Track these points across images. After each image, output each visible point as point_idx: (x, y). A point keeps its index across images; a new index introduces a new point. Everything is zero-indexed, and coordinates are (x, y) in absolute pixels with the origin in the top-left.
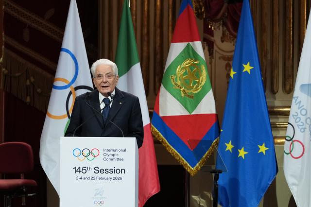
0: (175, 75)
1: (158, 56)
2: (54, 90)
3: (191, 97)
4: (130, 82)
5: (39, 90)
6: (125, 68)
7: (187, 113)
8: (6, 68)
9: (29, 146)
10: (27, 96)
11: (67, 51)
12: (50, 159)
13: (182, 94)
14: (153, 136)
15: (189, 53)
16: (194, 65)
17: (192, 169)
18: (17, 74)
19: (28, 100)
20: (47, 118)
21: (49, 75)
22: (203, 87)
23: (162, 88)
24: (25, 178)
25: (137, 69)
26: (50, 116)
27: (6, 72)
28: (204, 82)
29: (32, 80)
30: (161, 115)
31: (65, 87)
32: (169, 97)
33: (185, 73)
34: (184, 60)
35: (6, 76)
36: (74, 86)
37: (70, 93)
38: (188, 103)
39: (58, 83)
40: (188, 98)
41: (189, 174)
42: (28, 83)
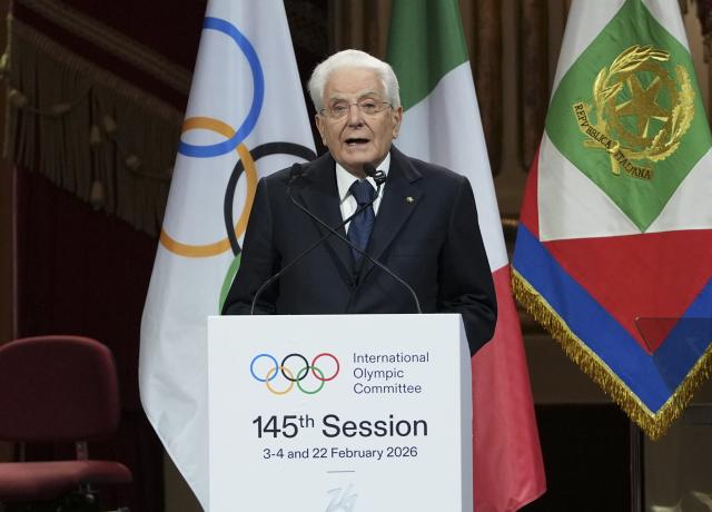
0: (591, 100)
1: (532, 40)
2: (182, 159)
3: (645, 174)
4: (437, 129)
5: (132, 161)
7: (629, 229)
8: (21, 89)
9: (104, 348)
10: (93, 179)
11: (226, 27)
12: (173, 392)
13: (615, 166)
14: (519, 308)
15: (634, 28)
16: (652, 67)
17: (651, 416)
18: (60, 109)
19: (97, 193)
20: (162, 254)
23: (548, 148)
24: (92, 456)
25: (460, 82)
26: (171, 246)
27: (22, 100)
28: (685, 125)
29: (110, 125)
30: (544, 237)
31: (220, 150)
32: (571, 174)
33: (624, 95)
35: (20, 113)
36: (250, 143)
37: (239, 169)
38: (635, 194)
39: (196, 137)
40: (633, 181)
41: (642, 433)
42: (96, 136)
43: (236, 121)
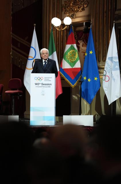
0: (68, 55)
1: (62, 52)
2: (28, 60)
3: (72, 62)
4: (53, 57)
5: (23, 63)
6: (52, 53)
7: (71, 68)
8: (12, 56)
9: (20, 80)
10: (19, 65)
11: (33, 48)
12: (27, 83)
13: (70, 61)
14: (60, 75)
15: (72, 48)
16: (74, 52)
17: (73, 86)
18: (16, 58)
19: (20, 66)
20: (26, 69)
21: (26, 59)
22: (76, 59)
23: (63, 59)
24: (19, 90)
25: (55, 53)
26: (27, 69)
27: (13, 57)
28: (77, 57)
29: (21, 60)
30: (63, 68)
31: (32, 59)
32: (65, 62)
33: (71, 54)
34: (70, 50)
35: (12, 58)
36: (35, 59)
37: (34, 61)
38: (72, 64)
40: (72, 63)
41: (72, 87)
42: (20, 61)
43: (33, 57)
